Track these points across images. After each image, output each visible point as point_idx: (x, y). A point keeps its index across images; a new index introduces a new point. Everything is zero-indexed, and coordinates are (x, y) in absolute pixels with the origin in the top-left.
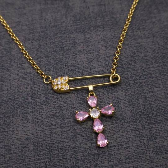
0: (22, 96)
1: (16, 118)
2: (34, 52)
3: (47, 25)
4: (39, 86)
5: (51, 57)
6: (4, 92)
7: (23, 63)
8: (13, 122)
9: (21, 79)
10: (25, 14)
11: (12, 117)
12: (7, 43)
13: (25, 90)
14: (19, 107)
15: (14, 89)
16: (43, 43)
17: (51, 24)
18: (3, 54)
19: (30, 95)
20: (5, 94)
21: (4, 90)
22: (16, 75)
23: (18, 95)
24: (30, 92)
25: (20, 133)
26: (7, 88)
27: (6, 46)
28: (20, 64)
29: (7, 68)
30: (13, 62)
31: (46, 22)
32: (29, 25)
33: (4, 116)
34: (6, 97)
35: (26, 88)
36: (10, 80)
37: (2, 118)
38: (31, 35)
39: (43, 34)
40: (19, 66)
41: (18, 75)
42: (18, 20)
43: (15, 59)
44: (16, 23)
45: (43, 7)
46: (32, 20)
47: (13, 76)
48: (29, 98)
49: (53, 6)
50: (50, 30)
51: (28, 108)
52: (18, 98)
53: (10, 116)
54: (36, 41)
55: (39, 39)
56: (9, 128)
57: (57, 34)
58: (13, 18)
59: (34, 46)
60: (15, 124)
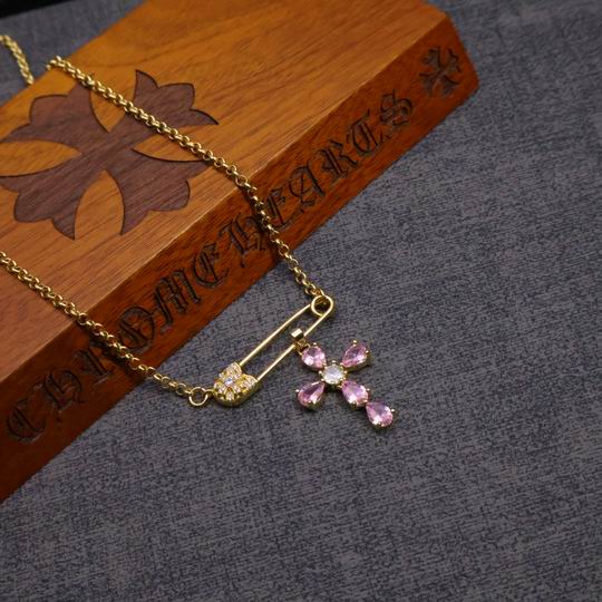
0: (560, 367)
1: (565, 415)
2: (554, 264)
3: (564, 199)
4: (594, 338)
5: (597, 270)
6: (514, 363)
7: (535, 294)
8: (560, 426)
9: (544, 330)
10: (500, 180)
11: (555, 415)
12: (481, 252)
13: (564, 352)
14: (563, 391)
15: (535, 353)
16: (568, 240)
17: (570, 194)
18: (481, 279)
19: (579, 362)
20: (520, 367)
21: (513, 359)
22: (530, 322)
23: (550, 365)
24: (576, 355)
25: (585, 447)
26: (518, 353)
27: (481, 259)
28: (529, 296)
29: (503, 309)
30: (511, 293)
31: (557, 193)
32: (518, 204)
33: (536, 415)
34: (524, 374)
35: (565, 347)
36: (519, 335)
37: (532, 420)
38: (533, 227)
39: (560, 221)
40: (529, 300)
41: (533, 320)
42: (487, 197)
43: (513, 287)
44: (486, 203)
45: (537, 158)
46: (523, 193)
47: (523, 326)
48: (581, 368)
49: (561, 153)
50: (573, 209)
51: (586, 391)
52: (554, 372)
53: (549, 412)
54: (548, 238)
55: (556, 234)
56: (557, 440)
57: (595, 216)
58: (474, 194)
59: (548, 252)
60: (567, 430)
